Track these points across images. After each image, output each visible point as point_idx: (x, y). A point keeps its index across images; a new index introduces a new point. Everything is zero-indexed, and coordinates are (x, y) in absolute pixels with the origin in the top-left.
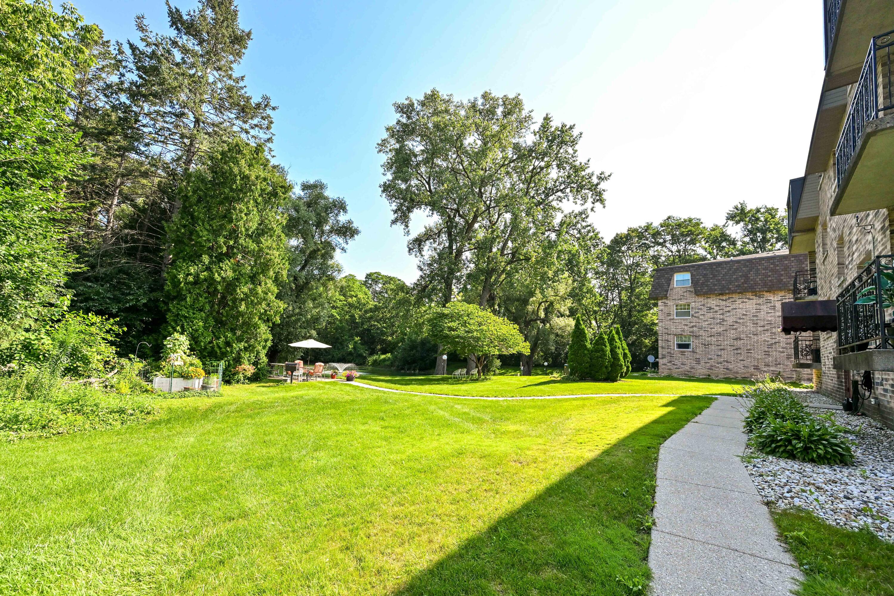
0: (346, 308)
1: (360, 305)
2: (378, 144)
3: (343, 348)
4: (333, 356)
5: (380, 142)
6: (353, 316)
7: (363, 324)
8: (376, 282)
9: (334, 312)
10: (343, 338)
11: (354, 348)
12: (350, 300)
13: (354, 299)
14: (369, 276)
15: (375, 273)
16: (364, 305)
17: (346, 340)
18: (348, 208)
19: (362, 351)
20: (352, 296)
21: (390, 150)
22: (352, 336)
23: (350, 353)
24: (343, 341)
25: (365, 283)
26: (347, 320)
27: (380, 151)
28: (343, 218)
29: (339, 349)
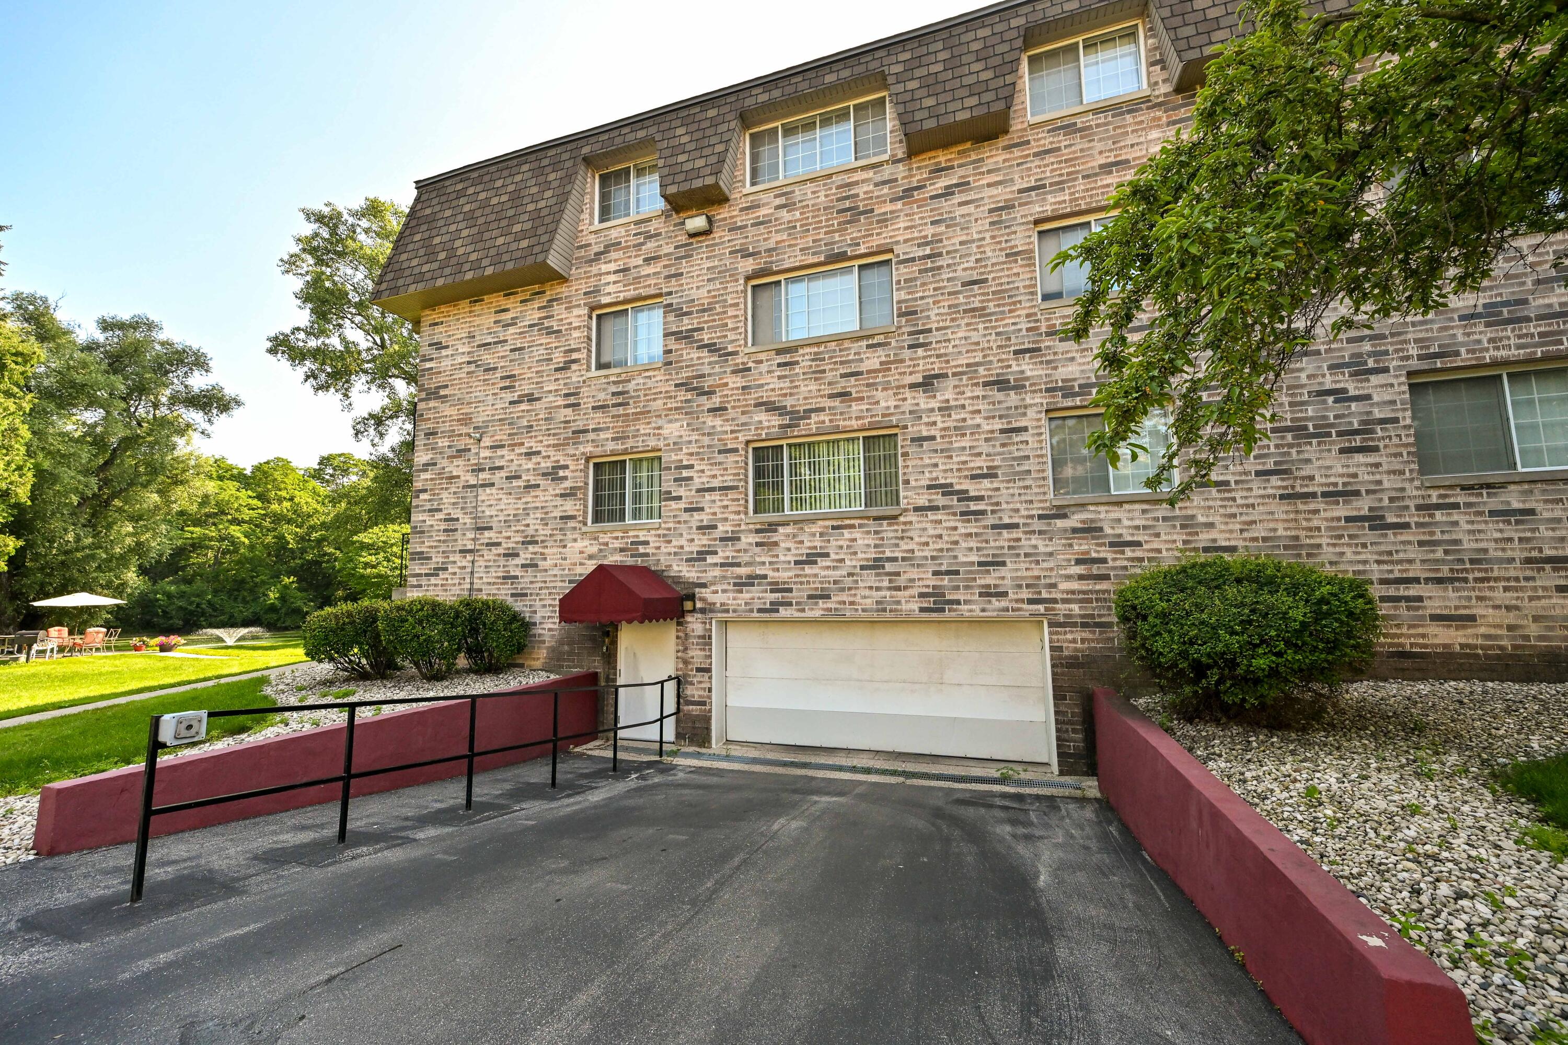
0: (267, 523)
1: (299, 517)
2: (282, 260)
3: (256, 599)
4: (232, 616)
5: (286, 258)
6: (281, 538)
7: (303, 551)
8: (345, 472)
9: (236, 531)
10: (257, 580)
11: (283, 598)
12: (275, 507)
13: (287, 504)
14: (325, 461)
15: (340, 455)
16: (309, 516)
17: (263, 582)
18: (211, 364)
19: (299, 603)
20: (280, 500)
21: (307, 272)
22: (277, 576)
23: (272, 609)
24: (256, 585)
25: (317, 475)
26: (267, 547)
27: (287, 272)
28: (198, 382)
29: (244, 601)
